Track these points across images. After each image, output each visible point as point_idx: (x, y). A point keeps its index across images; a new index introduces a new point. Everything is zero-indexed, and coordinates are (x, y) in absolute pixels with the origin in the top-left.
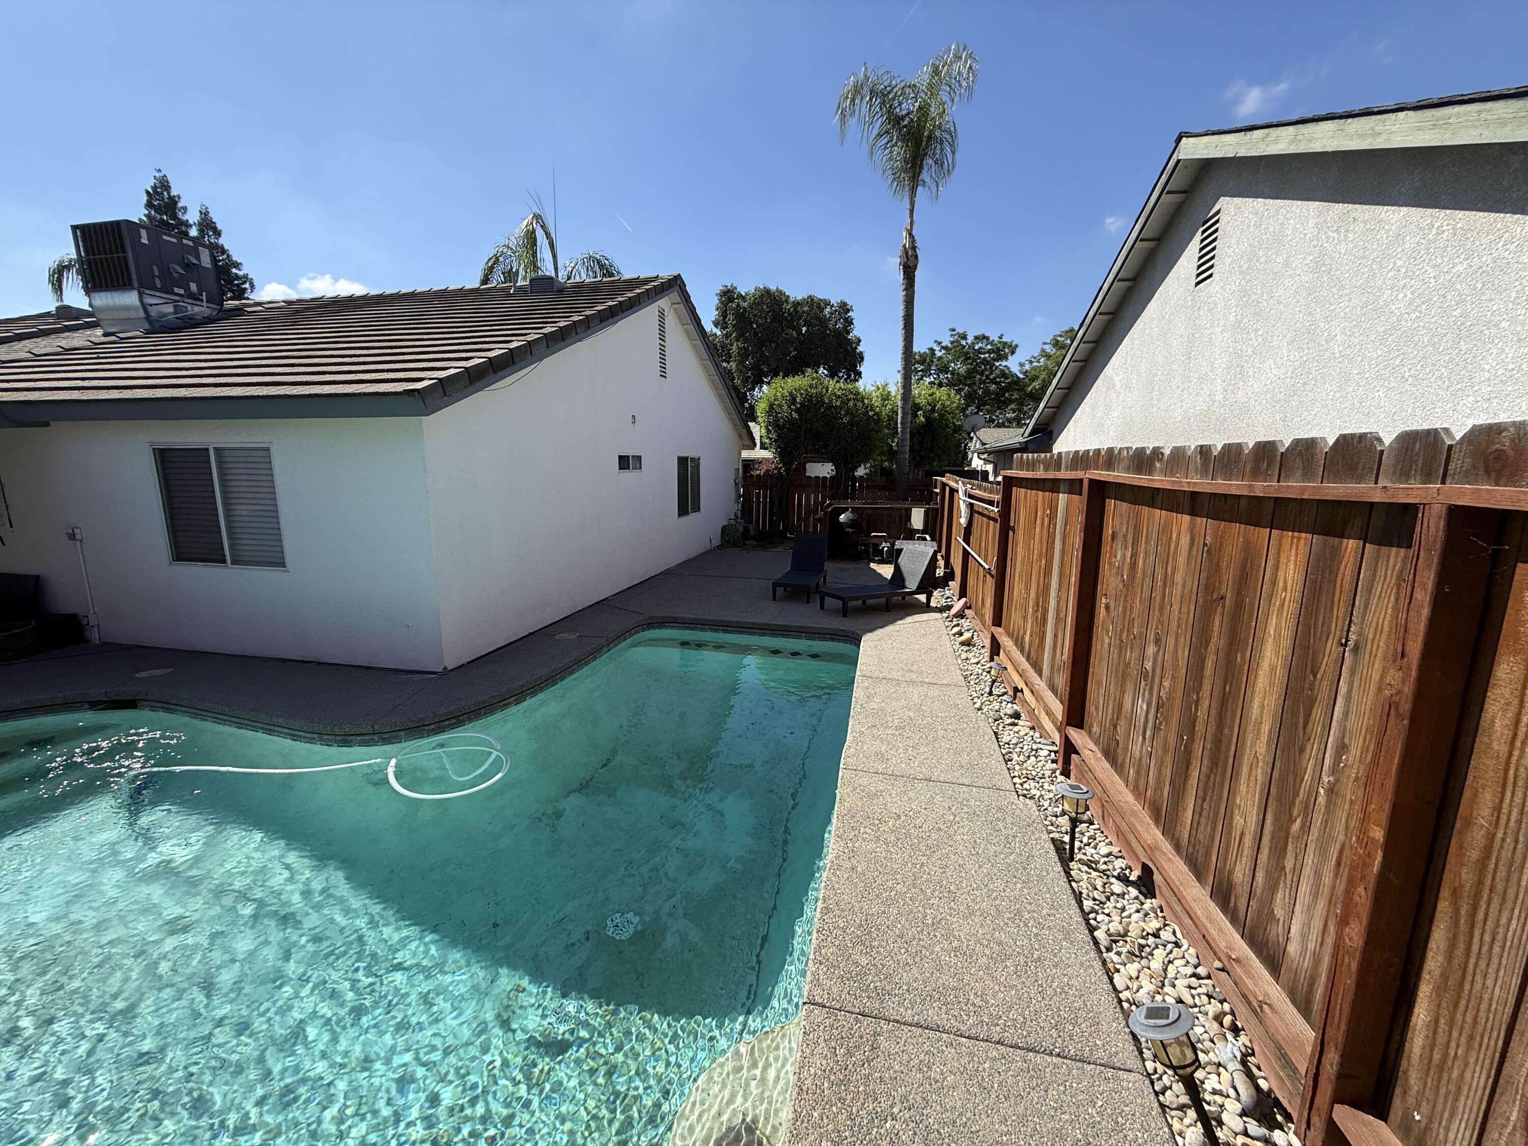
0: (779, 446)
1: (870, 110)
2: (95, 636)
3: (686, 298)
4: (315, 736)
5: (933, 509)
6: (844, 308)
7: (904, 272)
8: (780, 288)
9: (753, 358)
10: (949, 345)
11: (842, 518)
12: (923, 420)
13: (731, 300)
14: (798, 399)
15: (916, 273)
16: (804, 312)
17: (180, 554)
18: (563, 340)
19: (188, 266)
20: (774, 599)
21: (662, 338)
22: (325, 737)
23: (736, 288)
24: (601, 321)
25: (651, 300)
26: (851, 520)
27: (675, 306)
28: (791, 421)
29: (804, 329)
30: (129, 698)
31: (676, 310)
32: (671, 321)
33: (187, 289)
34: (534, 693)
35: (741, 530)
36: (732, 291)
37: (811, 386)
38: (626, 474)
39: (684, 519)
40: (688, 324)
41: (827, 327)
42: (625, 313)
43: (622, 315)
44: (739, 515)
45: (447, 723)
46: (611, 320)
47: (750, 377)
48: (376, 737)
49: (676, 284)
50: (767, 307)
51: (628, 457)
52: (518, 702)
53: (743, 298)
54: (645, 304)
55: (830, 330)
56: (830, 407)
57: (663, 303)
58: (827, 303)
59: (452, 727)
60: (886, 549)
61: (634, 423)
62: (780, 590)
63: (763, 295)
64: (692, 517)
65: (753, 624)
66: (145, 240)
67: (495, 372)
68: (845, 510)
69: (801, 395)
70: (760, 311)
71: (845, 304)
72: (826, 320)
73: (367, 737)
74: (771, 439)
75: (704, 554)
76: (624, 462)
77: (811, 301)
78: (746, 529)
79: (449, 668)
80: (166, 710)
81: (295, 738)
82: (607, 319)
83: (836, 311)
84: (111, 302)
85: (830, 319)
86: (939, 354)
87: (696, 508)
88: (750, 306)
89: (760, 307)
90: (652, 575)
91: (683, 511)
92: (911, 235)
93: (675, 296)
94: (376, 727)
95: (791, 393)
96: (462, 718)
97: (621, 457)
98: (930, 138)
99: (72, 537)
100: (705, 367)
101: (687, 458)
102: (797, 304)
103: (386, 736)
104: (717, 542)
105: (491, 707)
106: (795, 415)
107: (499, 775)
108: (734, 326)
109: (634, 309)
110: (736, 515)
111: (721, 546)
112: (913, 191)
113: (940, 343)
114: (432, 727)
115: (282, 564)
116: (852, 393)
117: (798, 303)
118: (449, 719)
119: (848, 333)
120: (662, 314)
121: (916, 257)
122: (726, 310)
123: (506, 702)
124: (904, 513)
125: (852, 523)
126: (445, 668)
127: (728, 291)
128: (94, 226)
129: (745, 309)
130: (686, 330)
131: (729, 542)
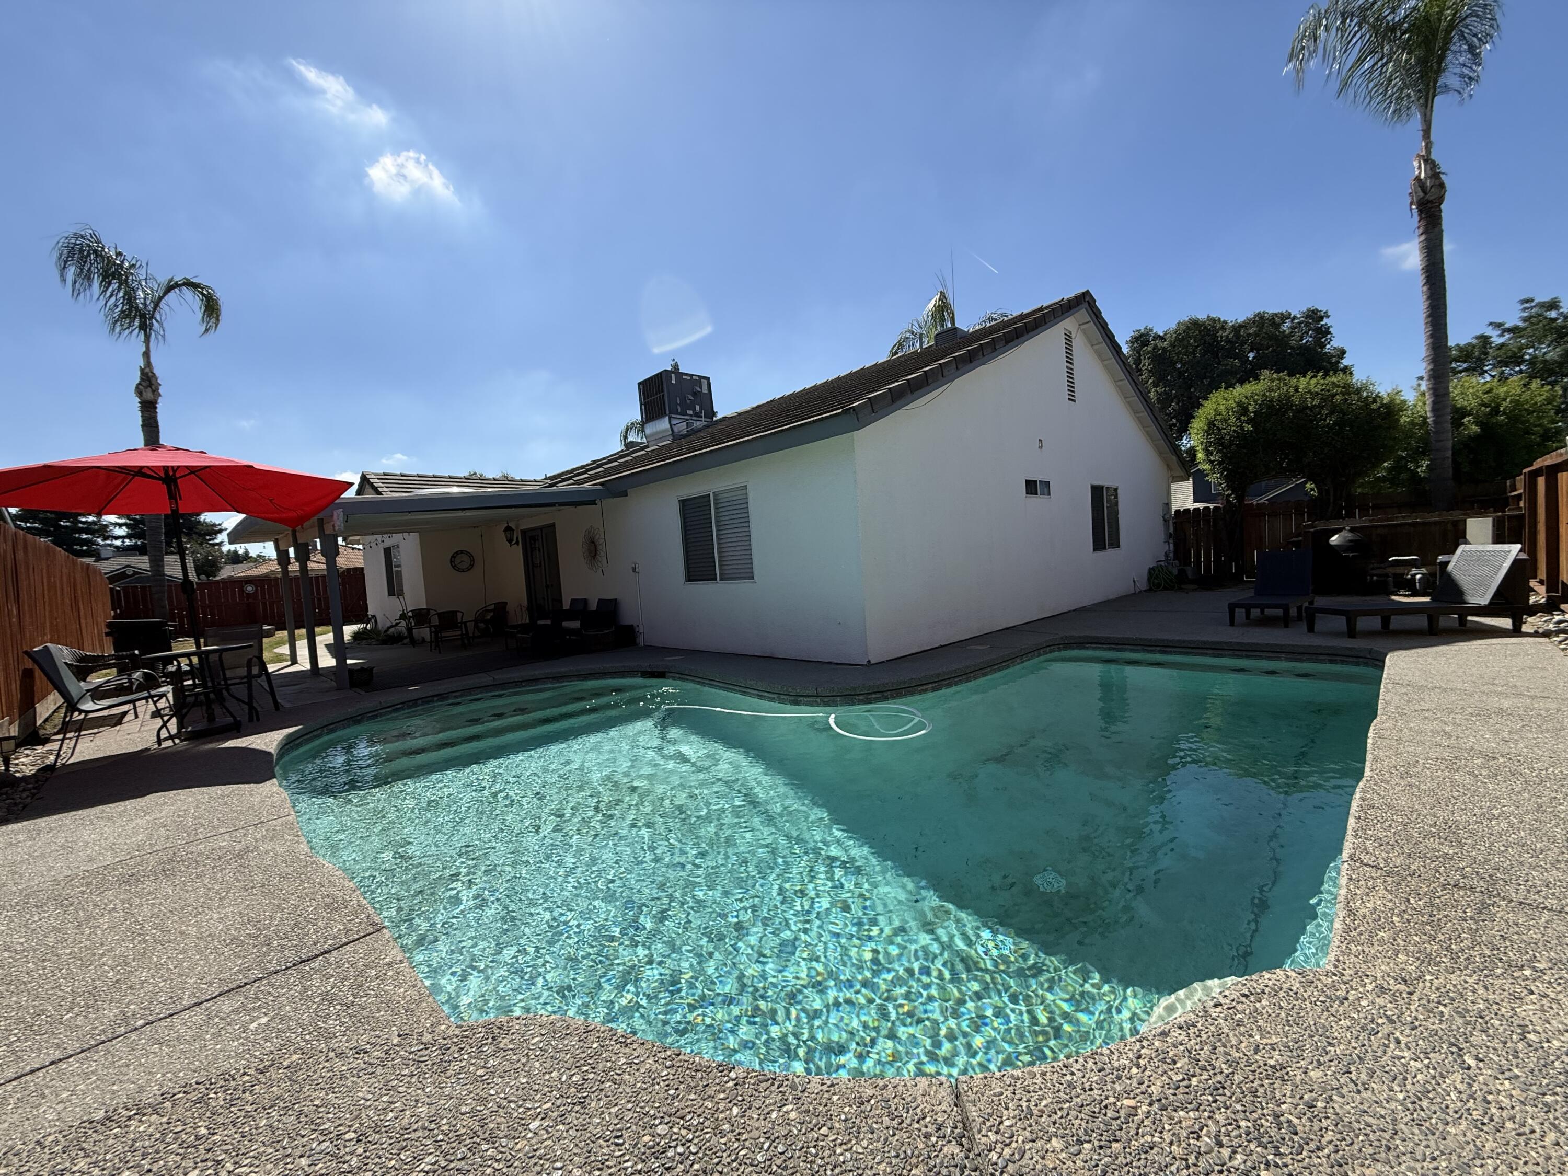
0: (1224, 469)
1: (1342, 36)
2: (641, 641)
3: (1096, 314)
4: (775, 696)
5: (1510, 517)
6: (1314, 316)
7: (1420, 211)
8: (1214, 315)
9: (1177, 404)
10: (1521, 324)
11: (1334, 539)
12: (1475, 429)
13: (1146, 343)
14: (1251, 408)
15: (1442, 206)
16: (1249, 335)
17: (691, 577)
18: (971, 362)
19: (695, 394)
20: (1232, 623)
21: (1070, 360)
22: (782, 697)
23: (1151, 330)
24: (1007, 343)
25: (1058, 319)
26: (1350, 541)
27: (1083, 327)
28: (1241, 435)
29: (1251, 356)
30: (660, 670)
31: (1084, 332)
32: (1079, 343)
33: (694, 410)
34: (949, 686)
35: (1175, 572)
36: (1147, 334)
37: (1270, 390)
38: (1033, 499)
39: (1100, 554)
40: (1099, 343)
41: (1287, 345)
42: (1031, 334)
43: (1026, 336)
44: (1171, 555)
45: (874, 696)
46: (1016, 341)
47: (1174, 425)
48: (818, 700)
49: (1084, 301)
50: (1195, 341)
51: (1036, 482)
52: (935, 689)
53: (1162, 338)
54: (1052, 323)
55: (1292, 348)
56: (1303, 408)
57: (1068, 324)
58: (1284, 317)
59: (877, 700)
60: (1418, 576)
61: (1041, 447)
62: (1240, 613)
63: (1188, 328)
64: (1109, 554)
65: (1204, 642)
66: (673, 382)
67: (912, 392)
68: (1335, 532)
69: (1255, 401)
70: (1185, 347)
71: (1315, 312)
72: (1286, 336)
73: (811, 699)
74: (1211, 462)
75: (1126, 596)
76: (1031, 487)
77: (1261, 320)
78: (1182, 572)
79: (872, 662)
80: (681, 679)
81: (761, 697)
82: (1012, 340)
83: (1300, 323)
84: (655, 430)
85: (1291, 335)
86: (1497, 340)
87: (1115, 544)
88: (1173, 345)
89: (1185, 343)
90: (1065, 610)
91: (1099, 545)
92: (1428, 160)
93: (1083, 314)
94: (819, 690)
95: (1239, 404)
96: (885, 694)
97: (1028, 483)
98: (1451, 26)
99: (634, 570)
100: (1120, 389)
101: (1102, 487)
102: (1237, 328)
103: (826, 700)
104: (1143, 585)
105: (911, 689)
106: (1248, 427)
107: (923, 732)
108: (1150, 371)
109: (1040, 329)
110: (1166, 555)
111: (1150, 590)
112: (1427, 106)
113: (1498, 325)
114: (861, 697)
115: (752, 578)
116: (1338, 386)
117: (1241, 326)
118: (875, 693)
119: (1323, 346)
120: (1068, 337)
121: (1442, 186)
122: (1140, 356)
123: (924, 687)
124: (1450, 527)
125: (1351, 546)
126: (869, 661)
127: (1142, 335)
128: (646, 380)
129: (1164, 349)
130: (1096, 351)
131: (1159, 586)
